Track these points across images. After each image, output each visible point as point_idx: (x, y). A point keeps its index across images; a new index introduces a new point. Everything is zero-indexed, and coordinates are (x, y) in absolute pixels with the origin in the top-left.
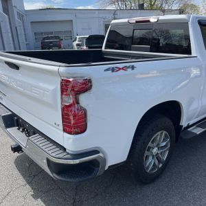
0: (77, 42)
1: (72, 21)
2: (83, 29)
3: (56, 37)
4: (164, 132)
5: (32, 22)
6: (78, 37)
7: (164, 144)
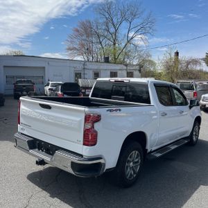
0: (49, 87)
1: (44, 68)
2: (54, 75)
3: (28, 81)
4: (137, 152)
5: (5, 67)
6: (50, 83)
7: (137, 160)
